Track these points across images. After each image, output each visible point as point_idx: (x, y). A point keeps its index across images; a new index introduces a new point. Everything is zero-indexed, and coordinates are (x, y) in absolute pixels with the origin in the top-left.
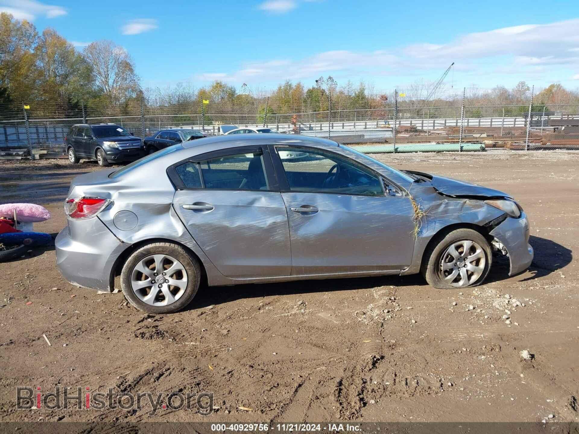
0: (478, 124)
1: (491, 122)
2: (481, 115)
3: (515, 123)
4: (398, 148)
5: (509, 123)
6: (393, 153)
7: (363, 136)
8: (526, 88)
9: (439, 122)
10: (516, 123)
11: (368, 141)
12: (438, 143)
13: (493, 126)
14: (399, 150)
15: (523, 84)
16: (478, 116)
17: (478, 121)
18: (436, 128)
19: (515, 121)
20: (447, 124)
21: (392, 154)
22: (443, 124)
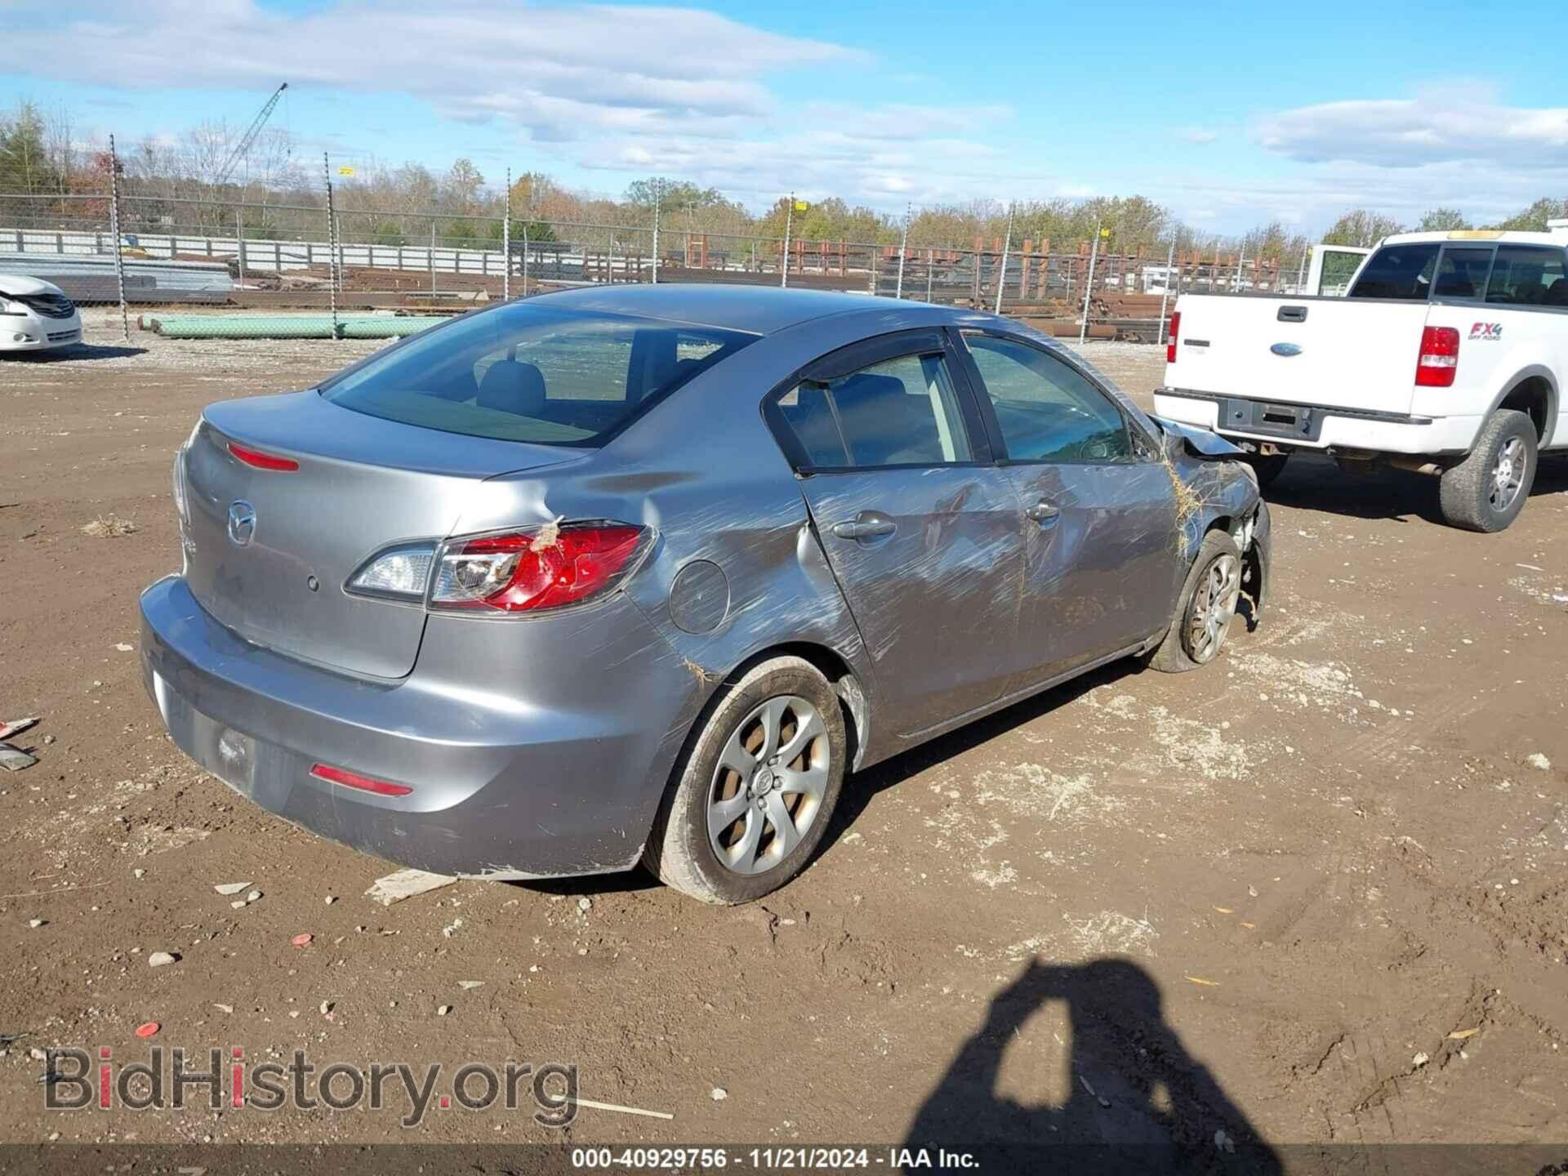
0: (396, 261)
1: (458, 260)
2: (403, 239)
3: (485, 264)
4: (343, 325)
5: (471, 265)
6: (331, 337)
7: (152, 280)
8: (475, 176)
9: (291, 252)
10: (489, 265)
11: (175, 299)
12: (400, 314)
13: (461, 271)
14: (347, 329)
15: (465, 165)
16: (394, 239)
17: (396, 253)
18: (284, 267)
19: (485, 261)
20: (315, 259)
21: (329, 341)
22: (304, 257)
